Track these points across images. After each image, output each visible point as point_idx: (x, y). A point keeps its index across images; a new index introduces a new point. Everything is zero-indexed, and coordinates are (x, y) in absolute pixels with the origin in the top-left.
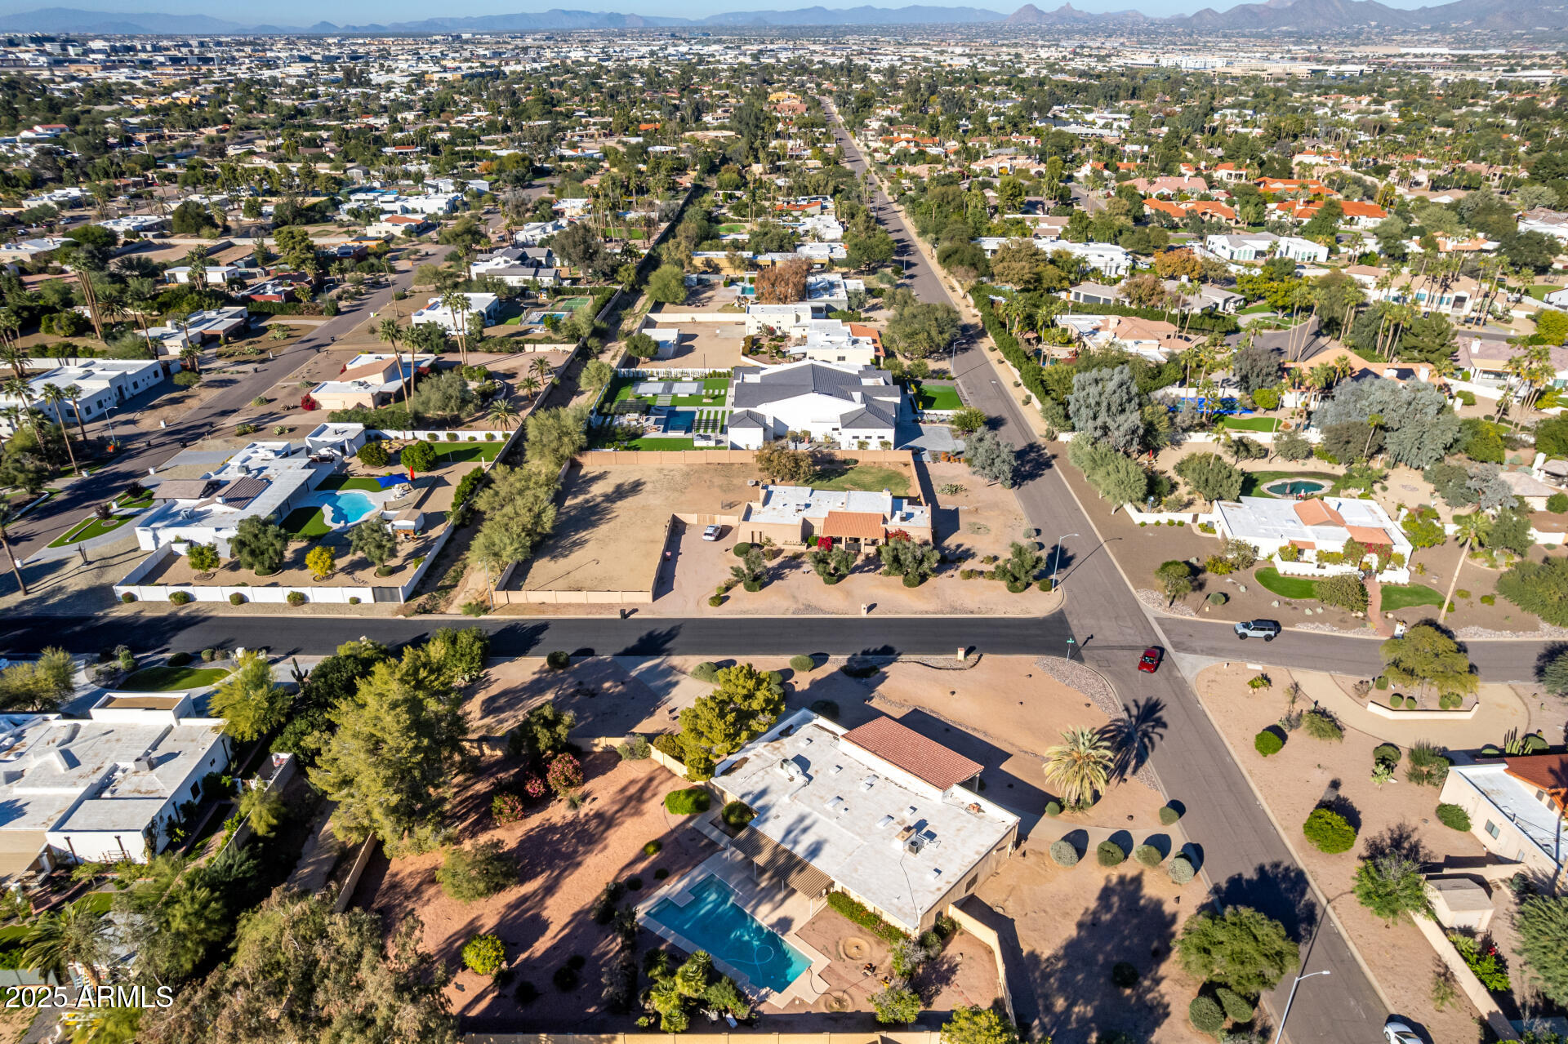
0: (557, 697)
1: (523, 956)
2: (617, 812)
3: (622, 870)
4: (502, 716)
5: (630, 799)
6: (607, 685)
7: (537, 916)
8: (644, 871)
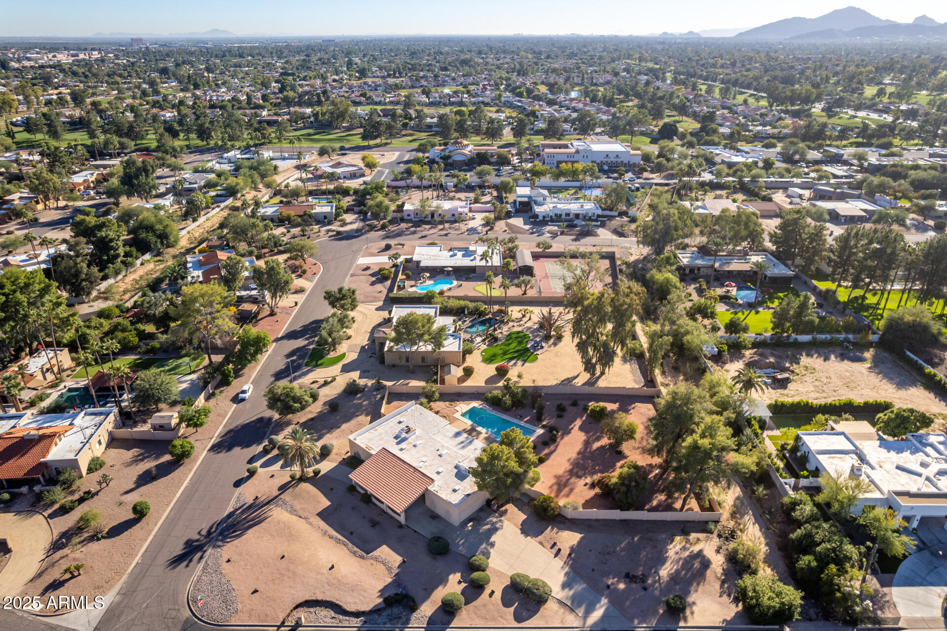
0: (657, 572)
1: (584, 418)
2: (569, 479)
3: (555, 451)
4: (687, 553)
5: (565, 485)
6: (622, 586)
7: (587, 432)
8: (544, 449)
